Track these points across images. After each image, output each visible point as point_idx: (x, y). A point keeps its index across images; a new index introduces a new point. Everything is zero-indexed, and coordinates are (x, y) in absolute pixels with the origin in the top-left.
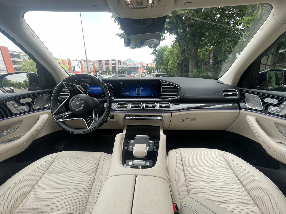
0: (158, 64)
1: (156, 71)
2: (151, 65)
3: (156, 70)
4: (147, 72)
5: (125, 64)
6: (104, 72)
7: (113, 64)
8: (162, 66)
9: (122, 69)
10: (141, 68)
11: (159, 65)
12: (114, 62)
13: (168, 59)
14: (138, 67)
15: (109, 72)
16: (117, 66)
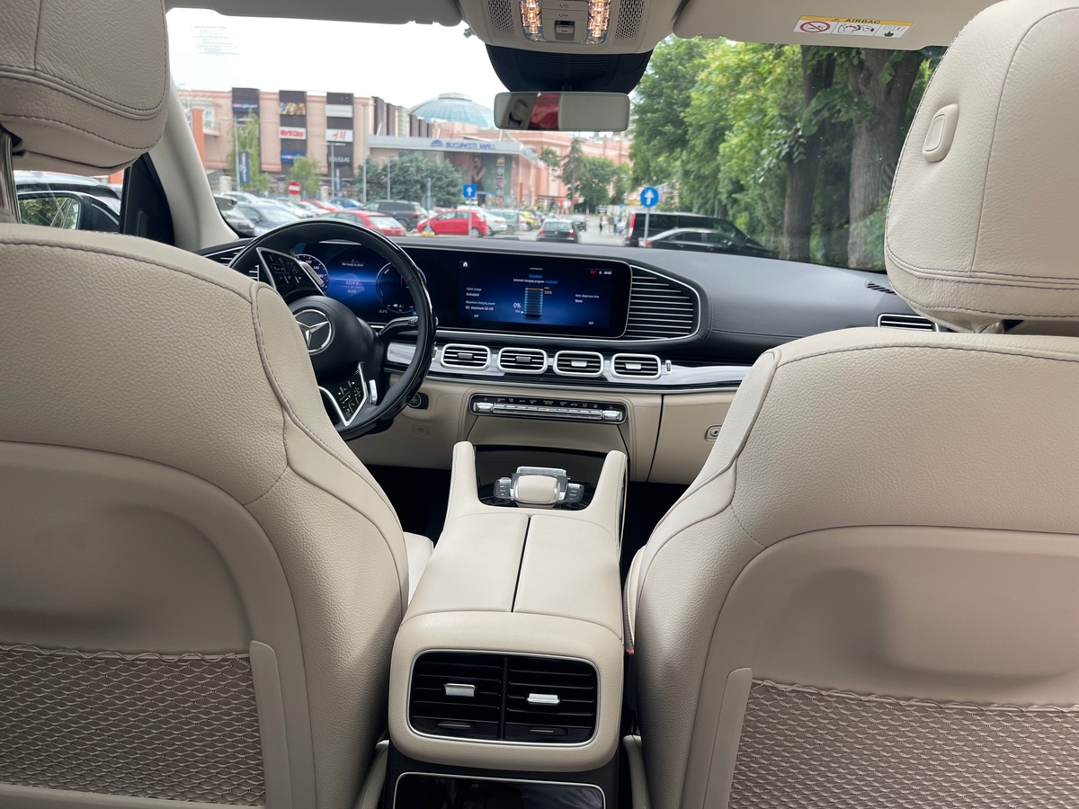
0: (648, 142)
1: (635, 196)
2: (605, 147)
3: (636, 182)
4: (570, 197)
5: (419, 126)
6: (267, 176)
7: (334, 123)
8: (678, 163)
9: (393, 166)
10: (528, 166)
11: (658, 154)
12: (342, 111)
13: (723, 118)
14: (510, 159)
15: (306, 178)
16: (365, 139)
